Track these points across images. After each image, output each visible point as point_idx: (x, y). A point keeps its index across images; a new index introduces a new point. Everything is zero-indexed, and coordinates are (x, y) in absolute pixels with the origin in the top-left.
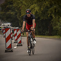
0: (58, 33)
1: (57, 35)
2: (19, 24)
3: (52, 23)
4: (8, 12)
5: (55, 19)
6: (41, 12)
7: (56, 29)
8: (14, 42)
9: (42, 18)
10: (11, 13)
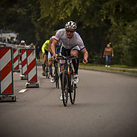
0: (121, 59)
1: (121, 64)
2: (34, 37)
3: (108, 36)
4: (11, 9)
5: (116, 27)
6: (85, 12)
7: (119, 51)
8: (22, 79)
9: (87, 25)
10: (18, 11)
